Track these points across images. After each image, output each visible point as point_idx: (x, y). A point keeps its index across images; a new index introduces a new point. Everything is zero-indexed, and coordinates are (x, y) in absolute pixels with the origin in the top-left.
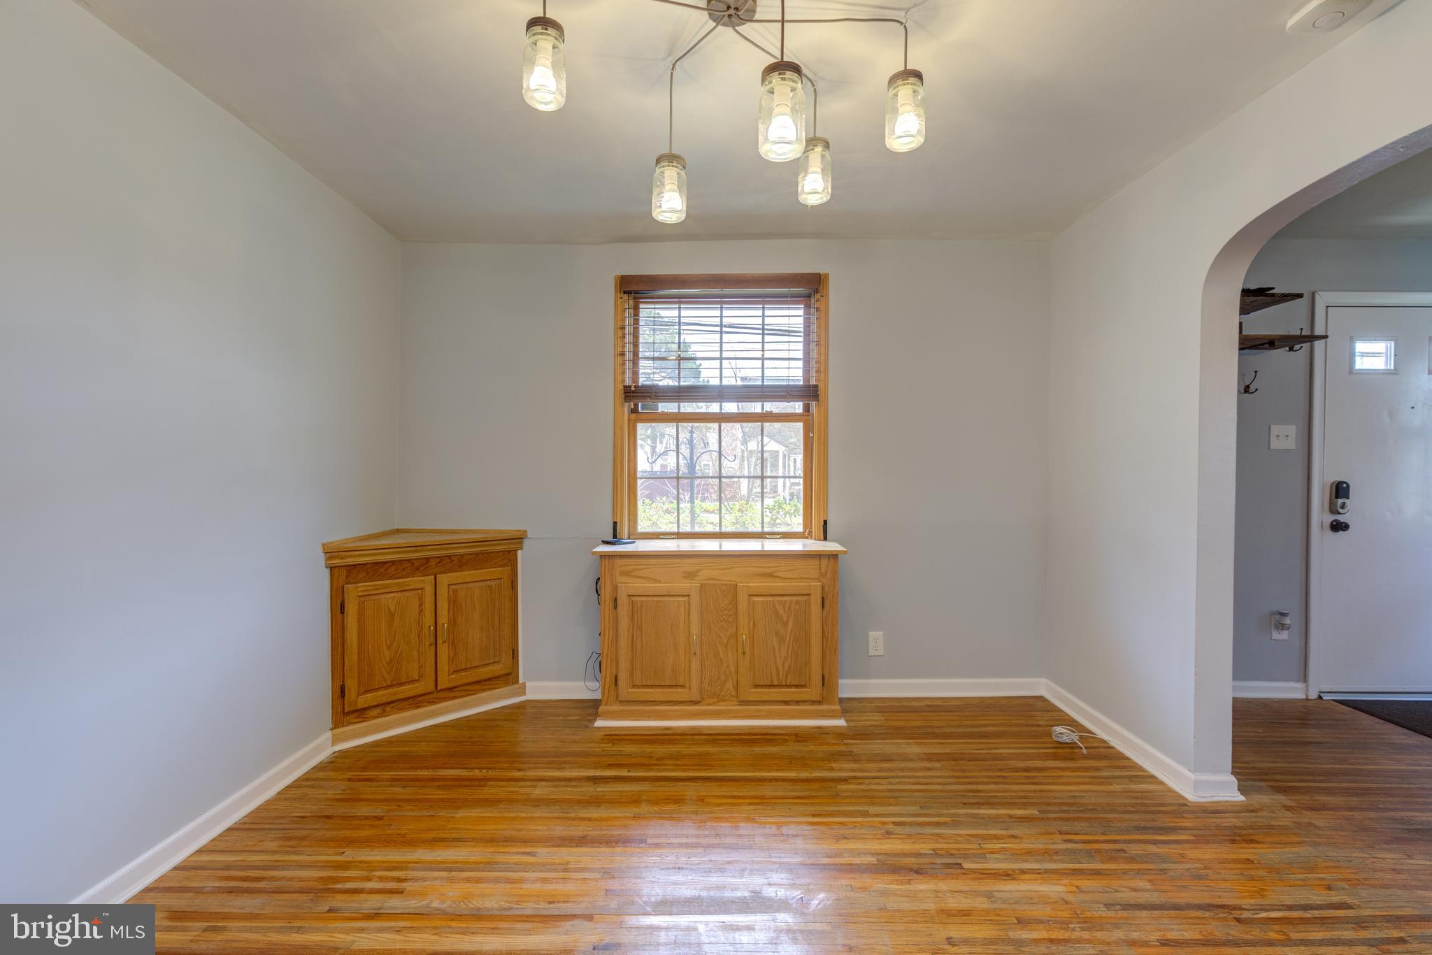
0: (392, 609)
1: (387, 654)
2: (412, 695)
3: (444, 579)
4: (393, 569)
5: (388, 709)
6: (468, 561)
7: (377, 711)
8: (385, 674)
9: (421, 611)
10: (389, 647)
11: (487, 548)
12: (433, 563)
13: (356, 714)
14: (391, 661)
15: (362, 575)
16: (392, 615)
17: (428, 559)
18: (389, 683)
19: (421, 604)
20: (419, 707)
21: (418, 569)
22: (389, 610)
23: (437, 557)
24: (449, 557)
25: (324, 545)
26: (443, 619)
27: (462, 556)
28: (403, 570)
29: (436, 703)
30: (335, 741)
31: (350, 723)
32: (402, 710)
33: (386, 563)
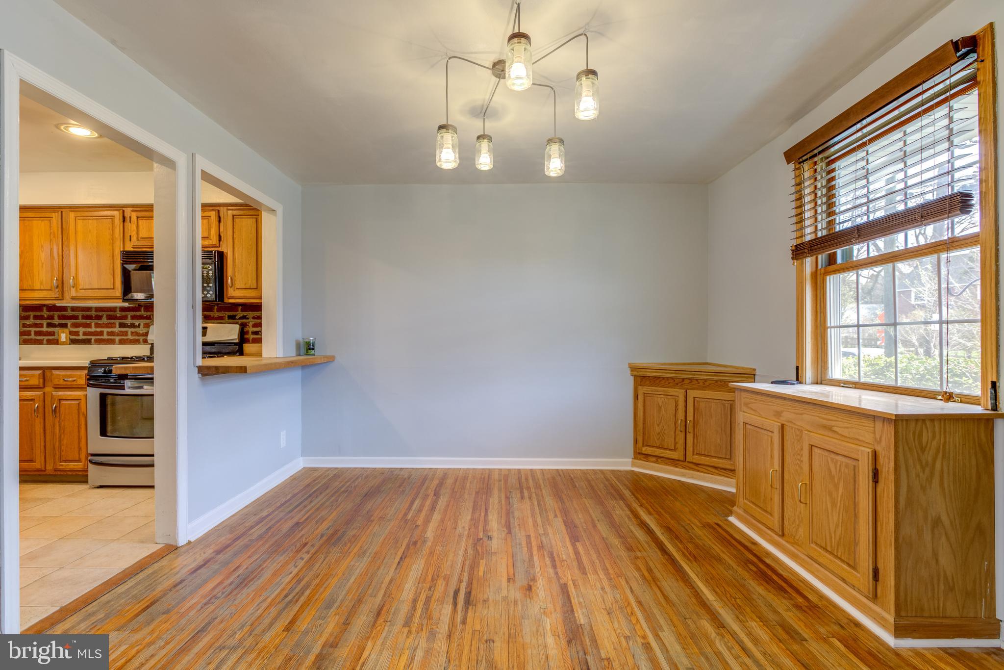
0: (660, 404)
1: (657, 429)
2: (673, 458)
3: (692, 394)
4: (663, 381)
5: (659, 460)
6: (710, 384)
7: (654, 459)
8: (656, 440)
9: (676, 410)
10: (658, 425)
11: (723, 378)
12: (687, 381)
13: (644, 456)
14: (659, 433)
15: (648, 382)
16: (660, 407)
17: (683, 379)
18: (658, 445)
19: (676, 406)
20: (676, 467)
21: (677, 384)
22: (659, 404)
23: (689, 379)
24: (697, 380)
25: (629, 364)
26: (690, 417)
27: (706, 380)
28: (669, 383)
29: (687, 469)
30: (633, 465)
31: (640, 459)
32: (666, 464)
33: (659, 378)
